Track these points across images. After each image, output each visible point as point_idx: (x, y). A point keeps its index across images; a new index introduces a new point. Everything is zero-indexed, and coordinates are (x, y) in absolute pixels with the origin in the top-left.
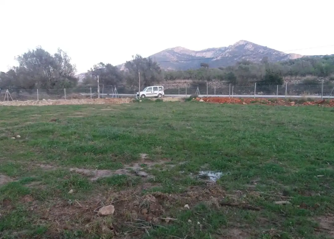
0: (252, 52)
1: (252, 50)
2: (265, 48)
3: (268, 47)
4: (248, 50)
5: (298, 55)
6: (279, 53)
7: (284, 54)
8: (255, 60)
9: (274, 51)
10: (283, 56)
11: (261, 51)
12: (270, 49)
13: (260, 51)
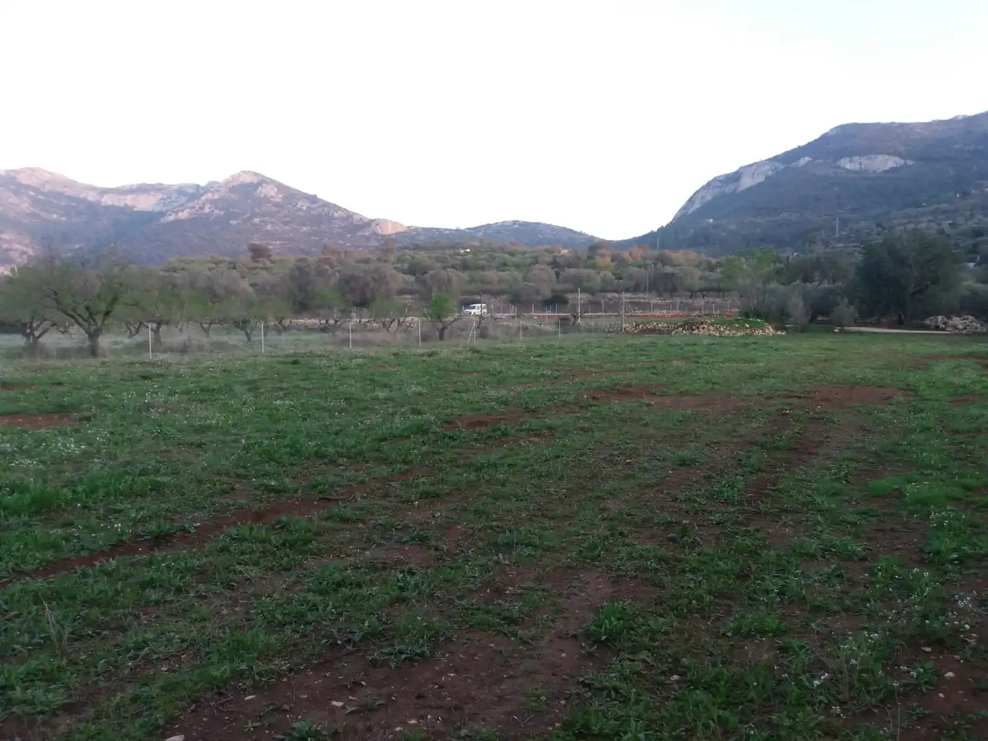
0: (277, 205)
1: (278, 200)
2: (313, 199)
3: (319, 197)
4: (267, 199)
5: (395, 224)
6: (349, 216)
7: (361, 219)
8: (287, 228)
9: (336, 208)
10: (361, 223)
11: (303, 205)
12: (326, 204)
13: (299, 206)
